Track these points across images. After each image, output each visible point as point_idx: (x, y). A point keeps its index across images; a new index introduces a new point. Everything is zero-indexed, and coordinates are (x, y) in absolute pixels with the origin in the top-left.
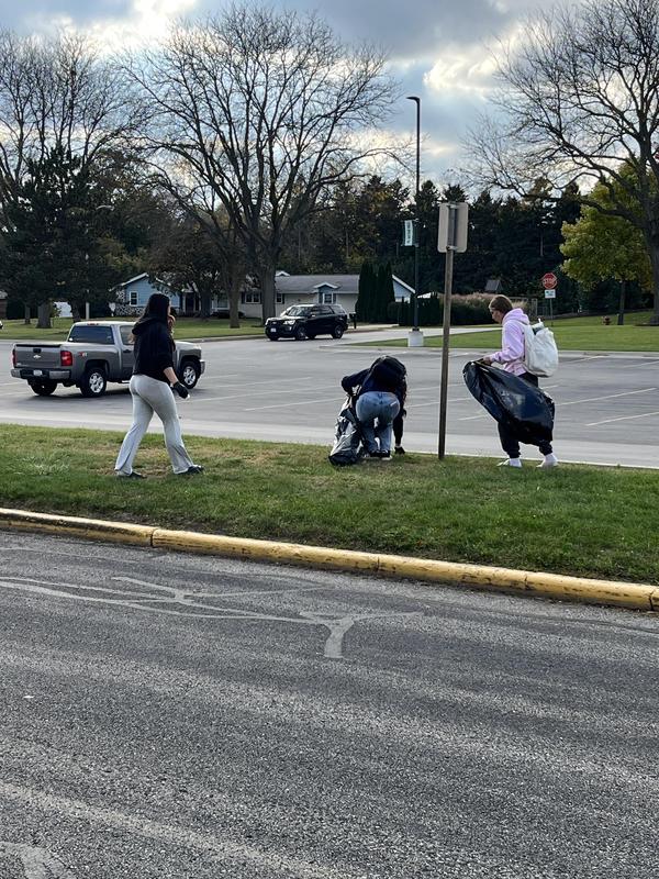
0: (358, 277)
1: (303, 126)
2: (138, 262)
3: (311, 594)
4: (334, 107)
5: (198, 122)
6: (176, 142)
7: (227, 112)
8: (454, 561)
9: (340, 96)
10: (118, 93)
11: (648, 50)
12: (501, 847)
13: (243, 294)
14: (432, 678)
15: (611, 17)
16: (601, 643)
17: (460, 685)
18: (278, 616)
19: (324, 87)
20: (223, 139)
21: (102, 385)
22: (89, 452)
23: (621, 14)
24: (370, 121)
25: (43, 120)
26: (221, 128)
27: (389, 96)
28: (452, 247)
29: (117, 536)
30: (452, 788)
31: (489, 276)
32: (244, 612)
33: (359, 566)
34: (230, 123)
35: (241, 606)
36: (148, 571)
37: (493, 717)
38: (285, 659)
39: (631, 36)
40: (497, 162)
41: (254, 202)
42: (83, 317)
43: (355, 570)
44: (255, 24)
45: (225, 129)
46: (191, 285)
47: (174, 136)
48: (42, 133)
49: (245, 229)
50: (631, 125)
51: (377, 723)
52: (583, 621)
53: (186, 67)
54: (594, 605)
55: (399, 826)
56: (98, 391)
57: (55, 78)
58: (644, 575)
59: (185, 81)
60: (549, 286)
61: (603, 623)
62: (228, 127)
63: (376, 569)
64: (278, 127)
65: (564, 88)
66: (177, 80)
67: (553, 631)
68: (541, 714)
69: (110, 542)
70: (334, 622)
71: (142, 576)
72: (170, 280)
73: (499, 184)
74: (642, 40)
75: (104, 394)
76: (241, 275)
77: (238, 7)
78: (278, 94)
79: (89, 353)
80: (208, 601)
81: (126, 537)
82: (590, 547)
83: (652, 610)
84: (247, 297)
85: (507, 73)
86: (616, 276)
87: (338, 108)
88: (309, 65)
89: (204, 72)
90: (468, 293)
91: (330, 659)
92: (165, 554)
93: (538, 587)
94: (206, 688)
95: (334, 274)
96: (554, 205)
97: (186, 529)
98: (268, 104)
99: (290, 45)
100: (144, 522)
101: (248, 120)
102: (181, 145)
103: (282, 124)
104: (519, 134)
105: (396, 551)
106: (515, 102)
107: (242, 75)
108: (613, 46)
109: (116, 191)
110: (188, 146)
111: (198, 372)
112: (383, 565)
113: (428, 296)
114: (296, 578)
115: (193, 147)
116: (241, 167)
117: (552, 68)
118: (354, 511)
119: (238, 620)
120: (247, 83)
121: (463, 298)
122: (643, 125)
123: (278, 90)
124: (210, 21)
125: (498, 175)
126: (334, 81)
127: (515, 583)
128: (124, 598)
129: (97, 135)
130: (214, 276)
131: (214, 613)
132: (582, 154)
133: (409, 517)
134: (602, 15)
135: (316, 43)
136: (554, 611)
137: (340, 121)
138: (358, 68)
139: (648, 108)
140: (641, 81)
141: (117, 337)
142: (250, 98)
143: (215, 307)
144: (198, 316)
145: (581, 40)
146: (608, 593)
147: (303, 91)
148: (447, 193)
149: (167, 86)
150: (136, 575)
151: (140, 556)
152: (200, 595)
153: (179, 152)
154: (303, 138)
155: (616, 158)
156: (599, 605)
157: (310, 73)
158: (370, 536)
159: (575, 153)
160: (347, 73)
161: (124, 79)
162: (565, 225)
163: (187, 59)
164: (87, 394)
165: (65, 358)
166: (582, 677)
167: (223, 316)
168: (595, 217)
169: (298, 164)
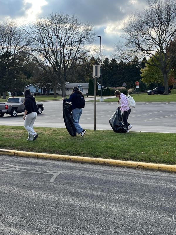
0: (88, 83)
1: (72, 44)
2: (30, 81)
3: (52, 166)
4: (80, 39)
5: (44, 44)
6: (38, 49)
7: (52, 41)
8: (90, 157)
9: (81, 36)
10: (23, 36)
11: (161, 22)
12: (76, 227)
13: (58, 89)
14: (75, 187)
15: (151, 14)
16: (121, 177)
17: (81, 188)
18: (41, 172)
19: (77, 34)
20: (51, 48)
21: (16, 114)
22: (4, 131)
23: (154, 13)
24: (90, 42)
25: (3, 44)
26: (50, 45)
27: (94, 36)
28: (96, 76)
29: (6, 153)
30: (69, 213)
31: (123, 82)
32: (33, 172)
33: (66, 159)
34: (52, 44)
35: (33, 170)
36: (11, 162)
37: (86, 196)
38: (39, 183)
39: (156, 19)
40: (122, 53)
41: (60, 64)
42: (15, 96)
43: (65, 160)
44: (59, 17)
45: (51, 45)
46: (44, 86)
47: (38, 47)
48: (3, 47)
49: (57, 71)
50: (157, 42)
51: (56, 198)
52: (119, 171)
53: (41, 29)
54: (123, 167)
55: (52, 222)
56: (15, 115)
57: (6, 33)
58: (136, 159)
59: (40, 33)
60: (137, 85)
61: (124, 172)
62: (52, 45)
63: (71, 160)
64: (65, 45)
65: (139, 33)
66: (38, 33)
67: (111, 174)
68: (99, 194)
69: (4, 155)
70: (55, 173)
71: (10, 163)
72: (38, 85)
73: (123, 58)
74: (159, 20)
75: (17, 116)
76: (57, 84)
77: (54, 13)
78: (65, 36)
79: (13, 105)
80: (25, 169)
81: (8, 153)
82: (124, 152)
83: (138, 168)
84: (59, 89)
85: (124, 29)
86: (155, 82)
87: (81, 39)
88: (73, 28)
89: (45, 30)
90: (117, 87)
91: (51, 183)
92: (18, 157)
93: (110, 163)
94: (16, 190)
95: (82, 83)
96: (140, 63)
97: (24, 151)
98: (62, 38)
99: (68, 23)
100: (13, 149)
101: (57, 43)
102: (39, 50)
103: (66, 44)
104: (128, 45)
105: (76, 155)
106: (127, 37)
107: (55, 31)
108: (152, 22)
109: (24, 62)
110: (41, 50)
111: (42, 110)
112: (72, 159)
113: (107, 88)
114: (50, 163)
115: (43, 50)
116: (55, 55)
117: (136, 28)
118: (67, 145)
119: (30, 174)
120: (57, 33)
121: (116, 88)
122: (160, 42)
123: (65, 35)
124: (47, 17)
125: (123, 56)
126: (80, 32)
127: (104, 162)
128: (3, 169)
129: (18, 47)
130: (50, 84)
131: (25, 172)
132: (144, 50)
133: (80, 146)
134: (149, 14)
135: (74, 22)
136: (113, 169)
137: (82, 43)
138: (86, 28)
139: (162, 37)
140: (159, 30)
141: (20, 101)
142: (58, 37)
143: (51, 92)
144: (46, 95)
145: (144, 20)
146: (127, 164)
147: (72, 35)
148: (112, 61)
149: (36, 34)
150: (8, 163)
151: (11, 158)
152: (23, 168)
153: (39, 51)
154: (72, 47)
155: (154, 51)
156: (125, 167)
157: (73, 30)
158: (70, 151)
159: (143, 50)
160: (83, 30)
161: (24, 33)
162: (142, 69)
163: (41, 27)
164: (12, 116)
165: (6, 107)
166: (113, 185)
167: (52, 94)
168: (149, 67)
169: (71, 54)
